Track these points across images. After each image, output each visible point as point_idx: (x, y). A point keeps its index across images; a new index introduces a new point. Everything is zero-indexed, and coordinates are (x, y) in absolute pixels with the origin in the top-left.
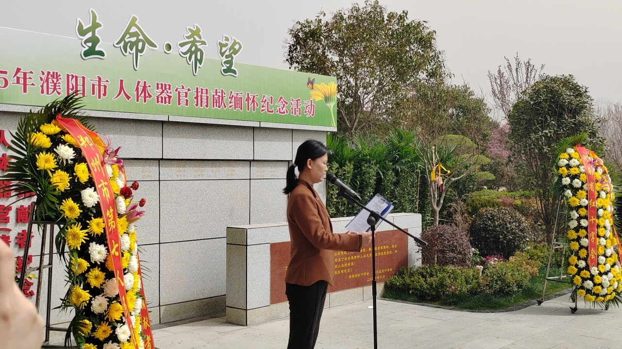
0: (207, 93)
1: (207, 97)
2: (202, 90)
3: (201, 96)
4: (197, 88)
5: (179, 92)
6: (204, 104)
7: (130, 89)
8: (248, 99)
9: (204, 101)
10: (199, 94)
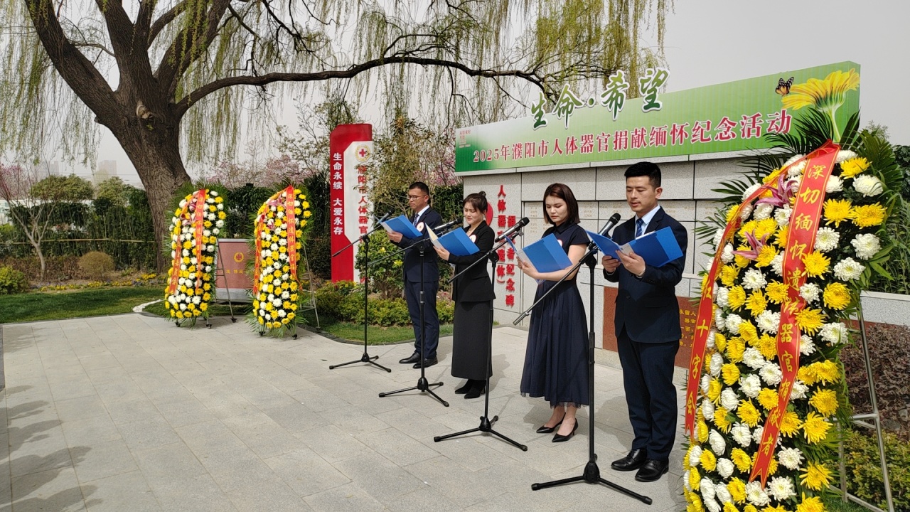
0: (626, 135)
1: (626, 139)
2: (621, 133)
3: (620, 139)
4: (617, 133)
5: (600, 140)
6: (623, 146)
7: (562, 146)
8: (673, 133)
9: (623, 143)
10: (619, 137)
